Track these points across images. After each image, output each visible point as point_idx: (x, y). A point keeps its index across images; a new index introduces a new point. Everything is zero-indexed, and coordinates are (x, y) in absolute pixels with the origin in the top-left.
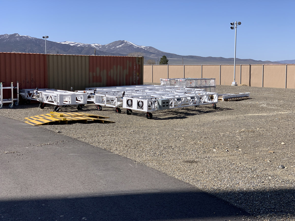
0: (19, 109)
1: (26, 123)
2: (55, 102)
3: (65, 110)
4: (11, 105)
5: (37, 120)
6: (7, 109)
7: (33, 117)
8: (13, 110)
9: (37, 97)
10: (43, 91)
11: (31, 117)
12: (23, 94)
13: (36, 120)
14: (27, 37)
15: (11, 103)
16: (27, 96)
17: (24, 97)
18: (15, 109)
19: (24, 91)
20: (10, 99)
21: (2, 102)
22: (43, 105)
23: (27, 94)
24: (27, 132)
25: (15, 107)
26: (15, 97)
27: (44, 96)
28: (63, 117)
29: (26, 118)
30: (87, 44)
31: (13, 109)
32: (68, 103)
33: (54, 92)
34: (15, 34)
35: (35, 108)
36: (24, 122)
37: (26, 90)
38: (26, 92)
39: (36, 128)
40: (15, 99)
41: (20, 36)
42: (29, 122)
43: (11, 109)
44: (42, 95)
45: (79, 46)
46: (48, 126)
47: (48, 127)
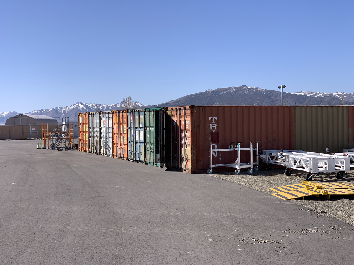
0: (260, 176)
1: (274, 196)
2: (307, 168)
3: (320, 179)
4: (250, 171)
5: (287, 193)
6: (245, 175)
7: (281, 188)
8: (253, 178)
9: (282, 162)
10: (288, 153)
11: (279, 188)
12: (263, 157)
13: (285, 193)
14: (256, 89)
15: (249, 168)
16: (269, 160)
17: (265, 160)
18: (255, 175)
19: (265, 154)
20: (248, 163)
21: (240, 167)
22: (289, 172)
23: (268, 156)
24: (279, 210)
25: (255, 173)
26: (255, 160)
27: (291, 160)
28: (321, 189)
29: (272, 189)
30: (327, 93)
31: (252, 176)
32: (324, 169)
33: (304, 154)
34: (243, 86)
35: (279, 175)
36: (270, 195)
37: (268, 152)
38: (267, 154)
39: (288, 204)
40: (255, 163)
41: (249, 88)
42: (278, 195)
43: (250, 176)
44: (288, 158)
45: (318, 96)
46: (303, 201)
47: (304, 203)
